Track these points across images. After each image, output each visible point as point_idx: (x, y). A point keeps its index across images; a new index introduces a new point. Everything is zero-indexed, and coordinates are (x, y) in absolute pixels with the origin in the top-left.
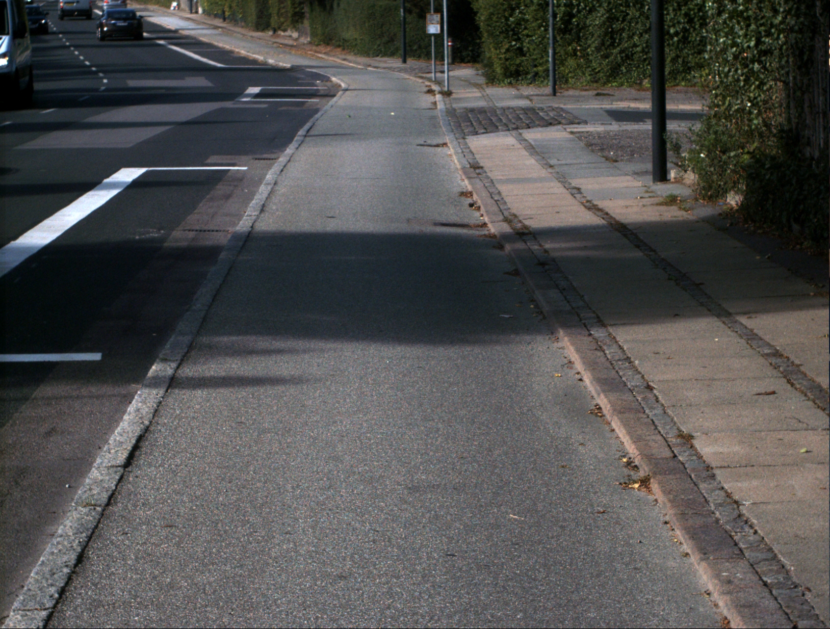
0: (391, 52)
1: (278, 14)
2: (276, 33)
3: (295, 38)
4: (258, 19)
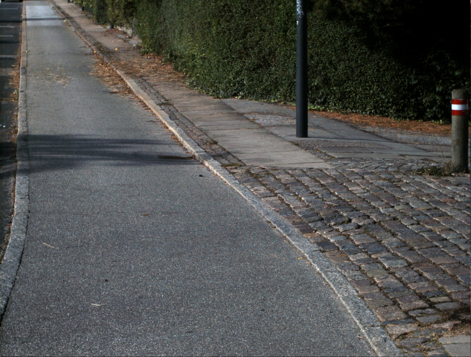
0: (263, 89)
1: (112, 5)
2: (115, 28)
3: (128, 36)
4: (99, 10)
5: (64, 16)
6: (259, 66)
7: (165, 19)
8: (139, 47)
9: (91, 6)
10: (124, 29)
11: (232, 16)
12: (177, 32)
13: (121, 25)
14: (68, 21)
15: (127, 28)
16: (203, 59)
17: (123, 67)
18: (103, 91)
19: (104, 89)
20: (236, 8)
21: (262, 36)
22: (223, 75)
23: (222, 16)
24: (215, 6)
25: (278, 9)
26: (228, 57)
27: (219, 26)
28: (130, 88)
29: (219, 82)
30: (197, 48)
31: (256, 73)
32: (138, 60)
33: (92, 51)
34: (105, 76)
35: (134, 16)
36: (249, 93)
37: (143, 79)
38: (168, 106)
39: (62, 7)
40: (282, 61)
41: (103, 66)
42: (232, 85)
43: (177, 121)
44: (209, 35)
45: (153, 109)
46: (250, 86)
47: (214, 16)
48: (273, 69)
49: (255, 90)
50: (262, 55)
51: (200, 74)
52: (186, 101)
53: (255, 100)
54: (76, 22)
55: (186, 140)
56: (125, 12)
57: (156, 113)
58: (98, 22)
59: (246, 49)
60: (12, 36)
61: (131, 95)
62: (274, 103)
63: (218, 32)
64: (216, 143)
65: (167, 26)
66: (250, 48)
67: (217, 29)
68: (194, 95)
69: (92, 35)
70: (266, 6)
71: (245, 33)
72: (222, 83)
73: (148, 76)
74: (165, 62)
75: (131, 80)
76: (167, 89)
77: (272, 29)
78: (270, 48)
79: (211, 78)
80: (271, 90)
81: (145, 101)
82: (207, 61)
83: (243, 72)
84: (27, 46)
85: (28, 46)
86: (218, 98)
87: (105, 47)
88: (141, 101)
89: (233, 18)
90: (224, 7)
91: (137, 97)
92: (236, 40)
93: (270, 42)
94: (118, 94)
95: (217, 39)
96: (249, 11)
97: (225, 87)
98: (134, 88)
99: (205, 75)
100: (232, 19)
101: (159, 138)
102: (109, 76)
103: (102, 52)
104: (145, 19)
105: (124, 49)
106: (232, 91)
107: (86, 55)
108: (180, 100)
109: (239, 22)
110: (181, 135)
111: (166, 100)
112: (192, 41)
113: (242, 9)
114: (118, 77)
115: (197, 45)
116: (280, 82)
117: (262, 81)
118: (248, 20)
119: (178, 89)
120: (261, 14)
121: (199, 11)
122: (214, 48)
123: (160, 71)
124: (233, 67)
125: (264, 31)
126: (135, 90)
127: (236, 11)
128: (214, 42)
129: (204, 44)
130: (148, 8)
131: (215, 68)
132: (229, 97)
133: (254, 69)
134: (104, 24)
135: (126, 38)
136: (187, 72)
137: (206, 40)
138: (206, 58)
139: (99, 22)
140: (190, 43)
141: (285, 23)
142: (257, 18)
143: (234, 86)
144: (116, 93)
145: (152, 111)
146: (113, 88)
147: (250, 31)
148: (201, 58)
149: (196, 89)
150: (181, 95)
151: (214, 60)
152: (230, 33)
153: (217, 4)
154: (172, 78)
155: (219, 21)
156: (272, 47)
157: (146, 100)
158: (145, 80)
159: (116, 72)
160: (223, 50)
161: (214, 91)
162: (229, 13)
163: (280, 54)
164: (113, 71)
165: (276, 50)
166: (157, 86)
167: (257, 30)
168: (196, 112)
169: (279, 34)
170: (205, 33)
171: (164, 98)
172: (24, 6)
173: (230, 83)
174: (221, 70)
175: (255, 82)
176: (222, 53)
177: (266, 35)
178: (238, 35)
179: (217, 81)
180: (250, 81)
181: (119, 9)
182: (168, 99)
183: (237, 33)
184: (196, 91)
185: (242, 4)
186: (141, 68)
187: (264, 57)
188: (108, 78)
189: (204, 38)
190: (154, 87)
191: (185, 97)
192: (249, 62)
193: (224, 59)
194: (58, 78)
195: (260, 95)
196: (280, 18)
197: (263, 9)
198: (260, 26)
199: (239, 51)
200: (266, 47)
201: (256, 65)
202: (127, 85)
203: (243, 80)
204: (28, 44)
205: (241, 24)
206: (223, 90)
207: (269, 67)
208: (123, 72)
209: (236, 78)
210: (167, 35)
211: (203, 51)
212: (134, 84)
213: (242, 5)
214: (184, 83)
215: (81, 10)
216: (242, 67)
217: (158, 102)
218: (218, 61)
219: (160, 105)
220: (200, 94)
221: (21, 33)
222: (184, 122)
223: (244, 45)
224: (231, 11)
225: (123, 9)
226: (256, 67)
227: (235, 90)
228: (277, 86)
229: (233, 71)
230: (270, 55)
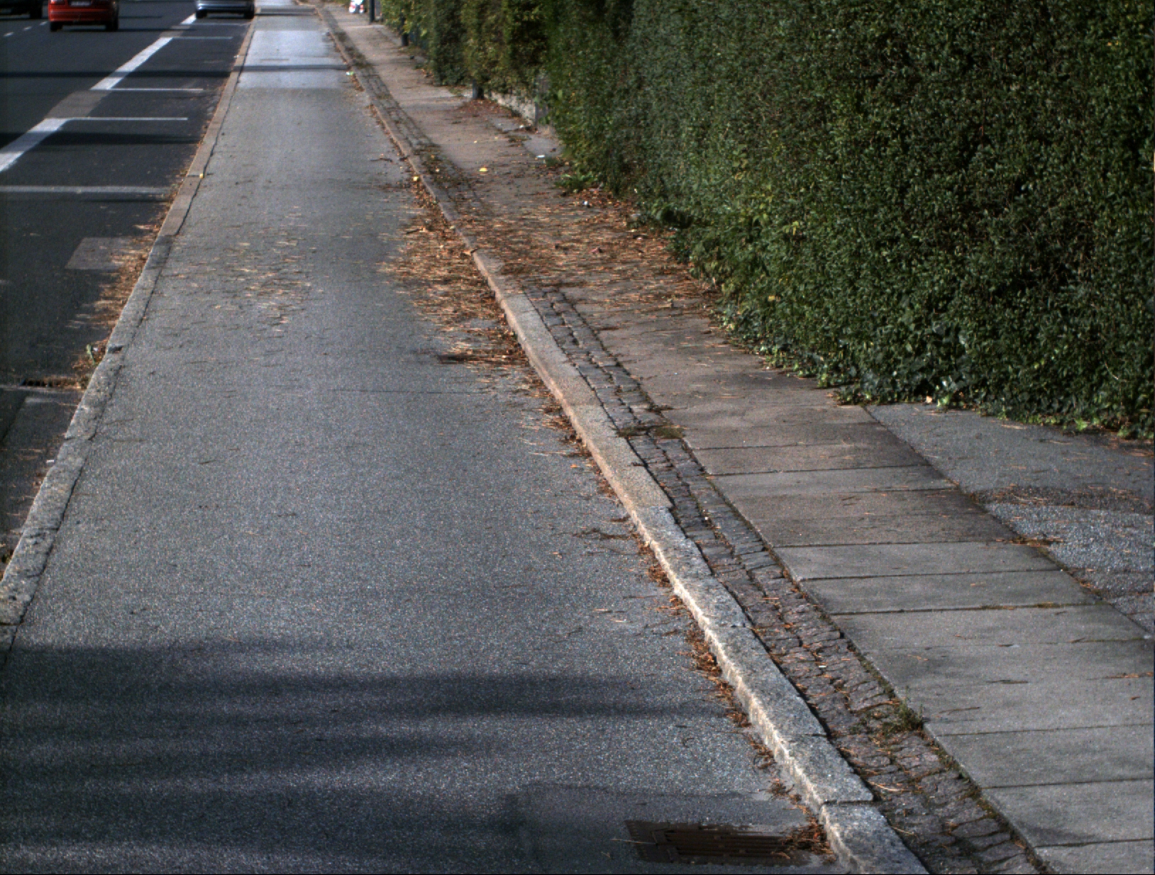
1: (479, 31)
2: (486, 96)
3: (525, 123)
4: (443, 43)
5: (349, 61)
6: (1022, 281)
7: (640, 83)
8: (553, 165)
9: (424, 32)
10: (512, 102)
11: (913, 81)
12: (686, 128)
13: (505, 92)
14: (359, 73)
15: (521, 101)
16: (795, 242)
17: (499, 244)
18: (414, 352)
19: (421, 341)
20: (929, 47)
21: (1037, 160)
22: (875, 309)
23: (874, 80)
24: (844, 38)
25: (1104, 54)
26: (894, 241)
27: (861, 117)
28: (515, 336)
29: (859, 336)
30: (770, 199)
31: (1009, 304)
32: (549, 215)
33: (406, 176)
34: (430, 277)
35: (541, 64)
36: (982, 383)
37: (564, 299)
38: (661, 441)
39: (351, 36)
40: (1117, 263)
41: (432, 234)
42: (909, 348)
43: (704, 536)
44: (820, 152)
45: (599, 459)
46: (982, 355)
47: (839, 79)
48: (1082, 291)
49: (1006, 373)
50: (1033, 236)
51: (778, 295)
52: (733, 414)
53: (1008, 414)
54: (379, 78)
55: (762, 690)
56: (515, 51)
57: (616, 485)
58: (442, 80)
59: (968, 209)
60: (185, 119)
61: (516, 372)
62: (1086, 431)
63: (856, 142)
64: (914, 724)
65: (648, 106)
66: (984, 206)
67: (853, 129)
68: (759, 381)
69: (417, 117)
70: (1053, 43)
71: (967, 148)
72: (869, 338)
73: (582, 284)
74: (641, 223)
75: (522, 302)
76: (653, 346)
77: (1077, 134)
78: (1070, 208)
79: (826, 315)
80: (1069, 378)
81: (569, 412)
82: (807, 251)
83: (956, 301)
84: (212, 154)
85: (216, 156)
86: (857, 400)
87: (450, 162)
88: (555, 409)
89: (918, 87)
90: (881, 42)
91: (538, 384)
92: (929, 173)
93: (1070, 184)
94: (469, 367)
95: (853, 167)
96: (985, 60)
97: (880, 356)
98: (529, 337)
99: (800, 301)
100: (911, 90)
101: (631, 665)
102: (446, 281)
103: (437, 182)
104: (573, 75)
105: (507, 170)
106: (911, 374)
107: (386, 188)
108: (709, 408)
109: (943, 103)
110: (736, 651)
111: (654, 409)
112: (747, 168)
113: (956, 51)
114: (474, 283)
115: (769, 187)
116: (1109, 346)
117: (1033, 339)
118: (979, 96)
119: (694, 352)
120: (1034, 73)
121: (780, 57)
122: (839, 201)
123: (624, 263)
124: (916, 281)
125: (1045, 140)
126: (535, 350)
127: (928, 59)
128: (840, 178)
129: (799, 183)
130: (583, 43)
131: (840, 280)
132: (898, 400)
133: (999, 292)
134: (456, 84)
135: (517, 130)
136: (723, 278)
137: (807, 170)
138: (803, 238)
139: (442, 78)
140: (740, 177)
141: (1131, 112)
142: (1014, 88)
143: (919, 352)
144: (461, 359)
145: (598, 470)
146: (454, 338)
147: (986, 141)
148: (786, 238)
149: (763, 354)
150: (705, 379)
151: (838, 247)
152: (906, 147)
153: (851, 32)
154: (669, 296)
155: (860, 97)
156: (1078, 204)
157: (573, 405)
158: (572, 303)
159: (472, 263)
160: (875, 211)
161: (835, 368)
162: (900, 66)
163: (1113, 233)
164: (464, 256)
165: (1093, 216)
166: (615, 333)
167: (1015, 136)
168: (781, 477)
169: (1108, 157)
170: (803, 143)
171: (645, 398)
172: (251, 30)
173: (901, 341)
174: (864, 287)
175: (1003, 342)
176: (872, 221)
177: (1055, 153)
178: (939, 154)
179: (849, 331)
180: (985, 338)
181: (498, 41)
182: (659, 402)
183: (934, 148)
184: (762, 360)
185: (953, 32)
186: (557, 247)
187: (1042, 246)
188: (442, 289)
189: (801, 163)
190: (603, 335)
191: (726, 392)
192: (982, 260)
193: (878, 246)
194: (266, 289)
195: (1026, 397)
196: (1113, 89)
197: (1041, 54)
198: (1029, 120)
199: (941, 215)
200: (1053, 203)
201: (1011, 275)
202: (505, 320)
203: (958, 330)
204: (216, 149)
205: (949, 110)
206: (874, 366)
207: (1063, 282)
208: (495, 265)
209: (929, 323)
210: (649, 137)
211: (793, 209)
212: (532, 319)
213: (953, 37)
214: (714, 320)
215: (399, 42)
216: (954, 279)
217: (623, 420)
218: (856, 255)
219: (627, 434)
220: (781, 380)
221: (214, 111)
222: (738, 547)
223: (961, 194)
224: (907, 61)
225: (509, 43)
226: (1008, 282)
227: (922, 370)
228: (1097, 363)
229: (916, 296)
230: (1065, 240)
